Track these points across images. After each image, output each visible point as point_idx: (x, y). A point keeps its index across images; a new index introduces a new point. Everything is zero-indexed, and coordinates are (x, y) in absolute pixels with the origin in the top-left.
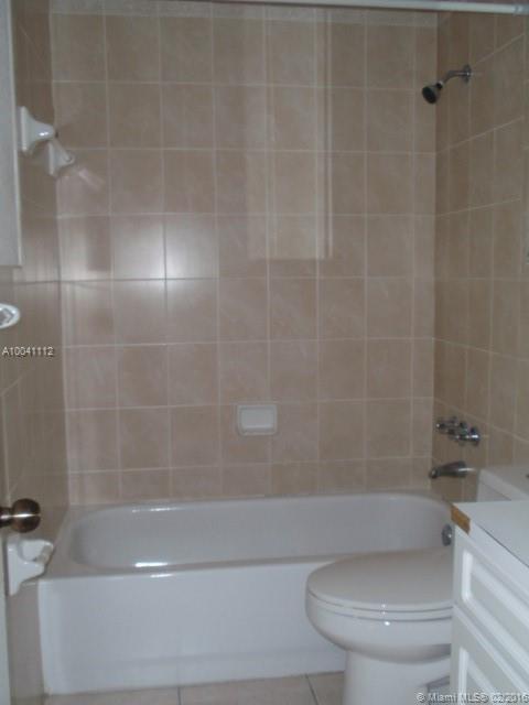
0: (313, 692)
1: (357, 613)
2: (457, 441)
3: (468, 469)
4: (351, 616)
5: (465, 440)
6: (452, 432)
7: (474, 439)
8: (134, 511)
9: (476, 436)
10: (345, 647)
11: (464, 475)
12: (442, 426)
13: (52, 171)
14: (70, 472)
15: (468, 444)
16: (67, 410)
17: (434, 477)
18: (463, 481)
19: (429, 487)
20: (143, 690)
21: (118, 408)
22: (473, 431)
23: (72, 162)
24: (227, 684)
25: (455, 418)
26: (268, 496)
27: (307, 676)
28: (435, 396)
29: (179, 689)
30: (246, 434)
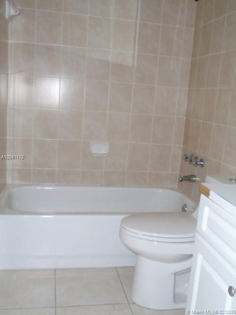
0: (118, 275)
1: (145, 237)
2: (194, 165)
3: (197, 179)
4: (142, 239)
5: (197, 164)
6: (191, 161)
7: (201, 164)
8: (38, 188)
9: (202, 163)
10: (136, 254)
11: (194, 181)
12: (187, 158)
13: (7, 17)
14: (8, 168)
15: (199, 166)
16: (8, 137)
17: (181, 181)
18: (194, 183)
19: (177, 187)
20: (38, 270)
21: (33, 139)
22: (201, 161)
23: (17, 13)
24: (78, 269)
25: (192, 154)
26: (101, 186)
27: (116, 268)
28: (184, 144)
29: (55, 270)
30: (94, 155)
